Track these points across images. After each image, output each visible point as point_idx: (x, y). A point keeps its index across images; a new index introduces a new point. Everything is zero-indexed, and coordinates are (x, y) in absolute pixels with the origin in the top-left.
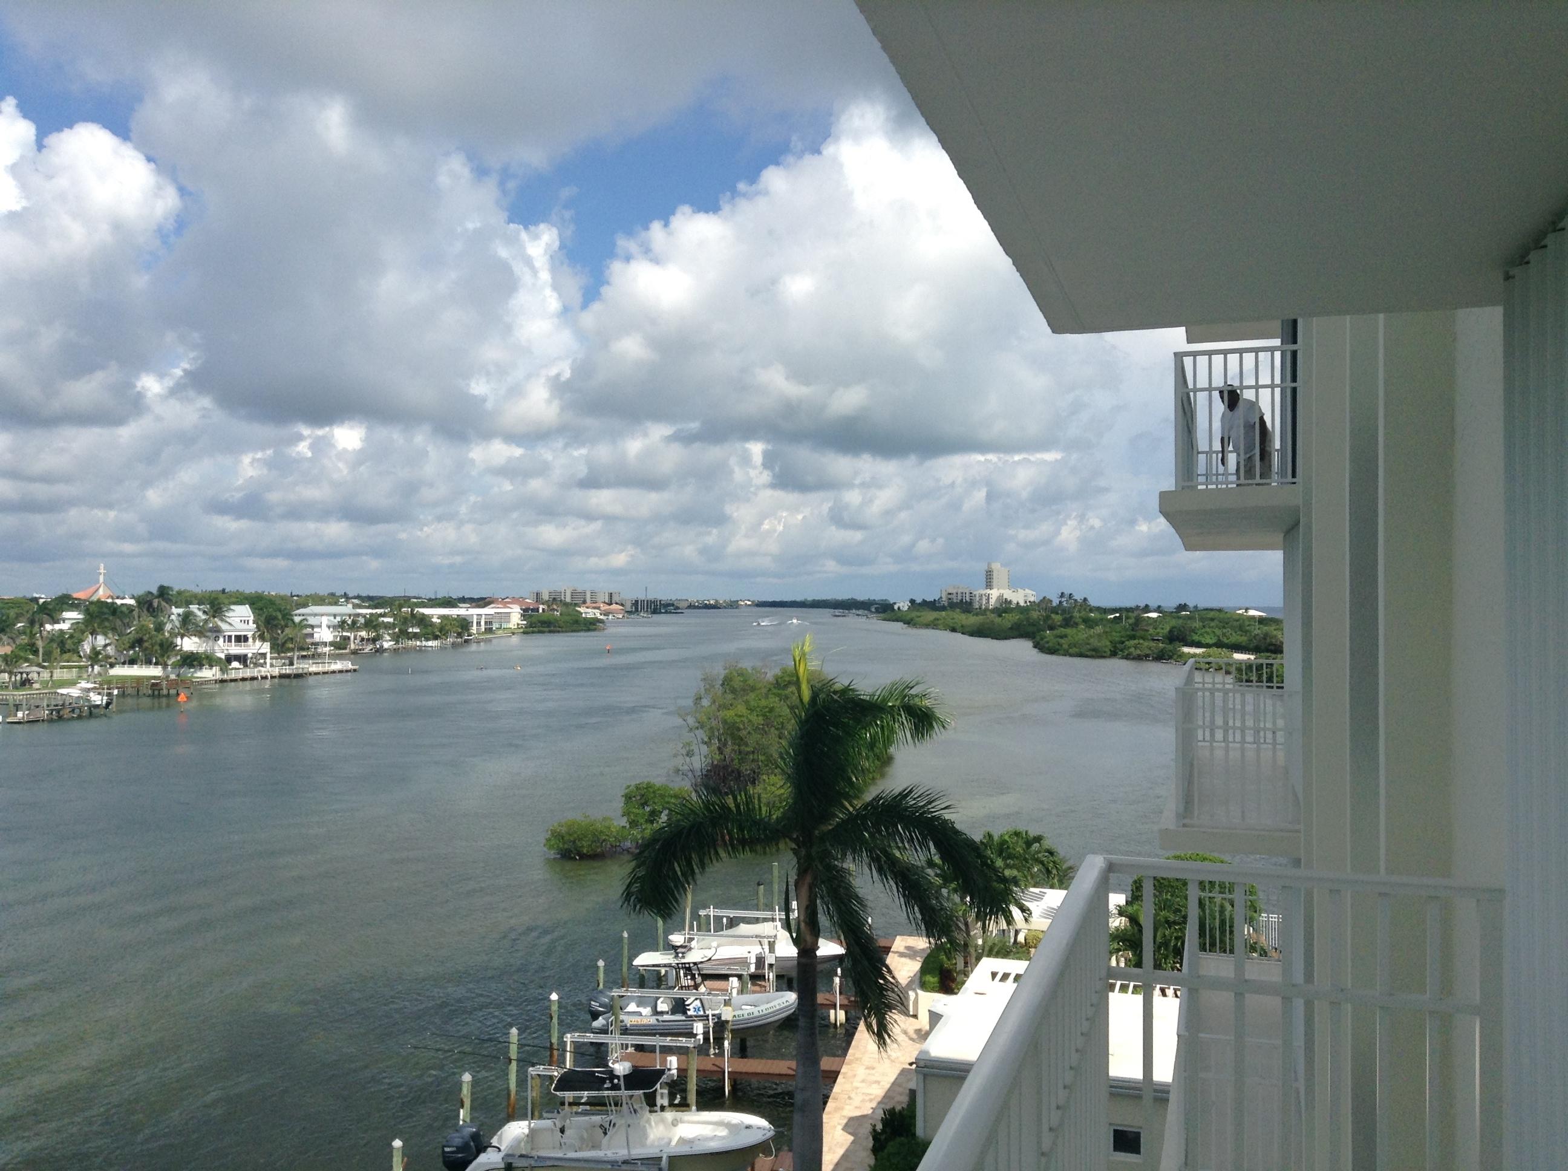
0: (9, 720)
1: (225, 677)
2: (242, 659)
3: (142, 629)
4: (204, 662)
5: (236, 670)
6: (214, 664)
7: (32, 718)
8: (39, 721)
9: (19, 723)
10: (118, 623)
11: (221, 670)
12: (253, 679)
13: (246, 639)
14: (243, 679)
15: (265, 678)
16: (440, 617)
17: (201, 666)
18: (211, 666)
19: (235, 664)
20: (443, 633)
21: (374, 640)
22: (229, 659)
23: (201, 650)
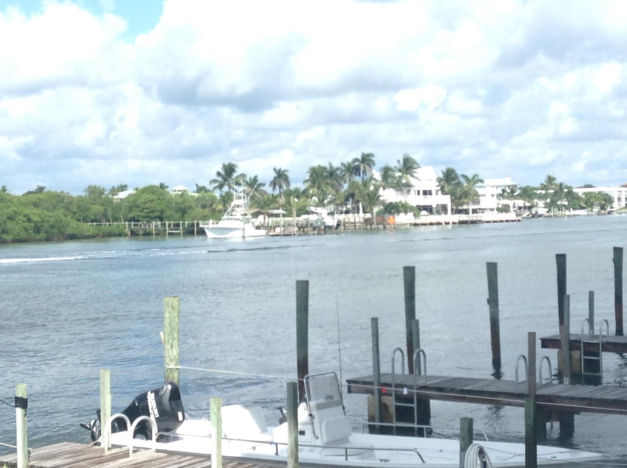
0: (271, 234)
1: (418, 221)
2: (429, 209)
3: (353, 185)
4: (401, 209)
5: (425, 217)
6: (409, 210)
7: (286, 232)
8: (291, 235)
9: (278, 235)
10: (335, 183)
11: (414, 215)
12: (439, 224)
13: (430, 193)
14: (431, 224)
15: (447, 223)
16: (584, 194)
17: (398, 212)
18: (406, 212)
19: (424, 213)
20: (589, 205)
21: (530, 208)
22: (421, 208)
23: (398, 200)
